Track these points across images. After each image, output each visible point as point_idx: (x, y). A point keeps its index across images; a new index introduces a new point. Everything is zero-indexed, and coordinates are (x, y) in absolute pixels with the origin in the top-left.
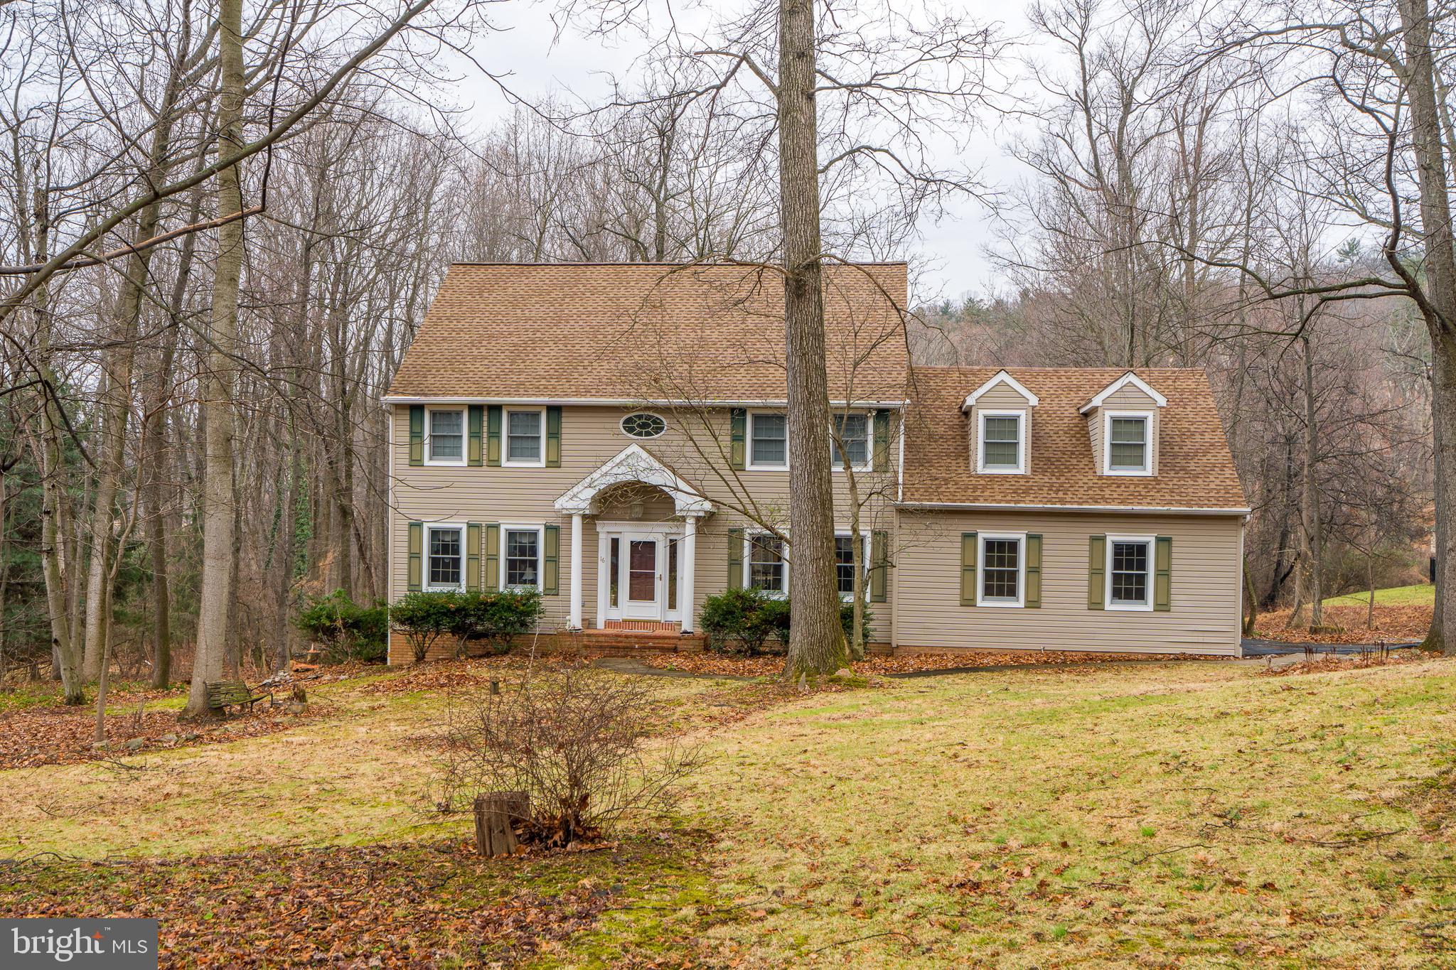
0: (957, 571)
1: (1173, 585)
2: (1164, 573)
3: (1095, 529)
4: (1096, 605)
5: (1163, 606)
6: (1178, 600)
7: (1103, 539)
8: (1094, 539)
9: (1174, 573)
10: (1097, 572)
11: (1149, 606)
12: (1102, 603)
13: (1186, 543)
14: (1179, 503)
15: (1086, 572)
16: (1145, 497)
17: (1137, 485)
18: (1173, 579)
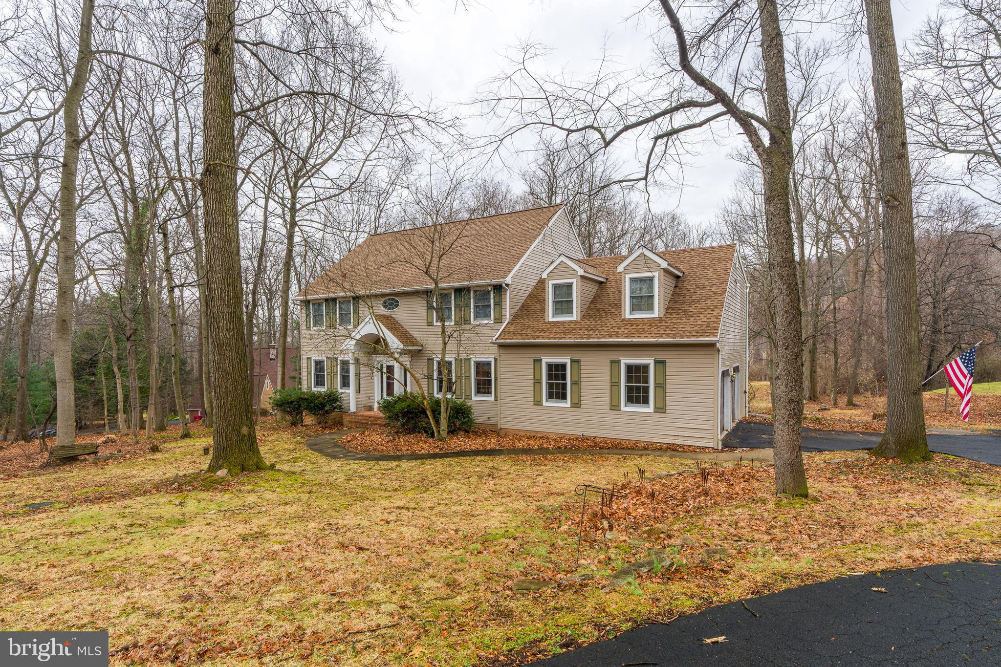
0: (531, 383)
1: (667, 394)
2: (661, 386)
3: (613, 355)
4: (615, 406)
5: (661, 409)
6: (671, 405)
7: (619, 362)
8: (612, 362)
9: (668, 386)
10: (615, 384)
11: (650, 409)
12: (619, 406)
13: (675, 364)
14: (668, 336)
15: (608, 384)
16: (645, 332)
17: (645, 324)
18: (667, 390)
